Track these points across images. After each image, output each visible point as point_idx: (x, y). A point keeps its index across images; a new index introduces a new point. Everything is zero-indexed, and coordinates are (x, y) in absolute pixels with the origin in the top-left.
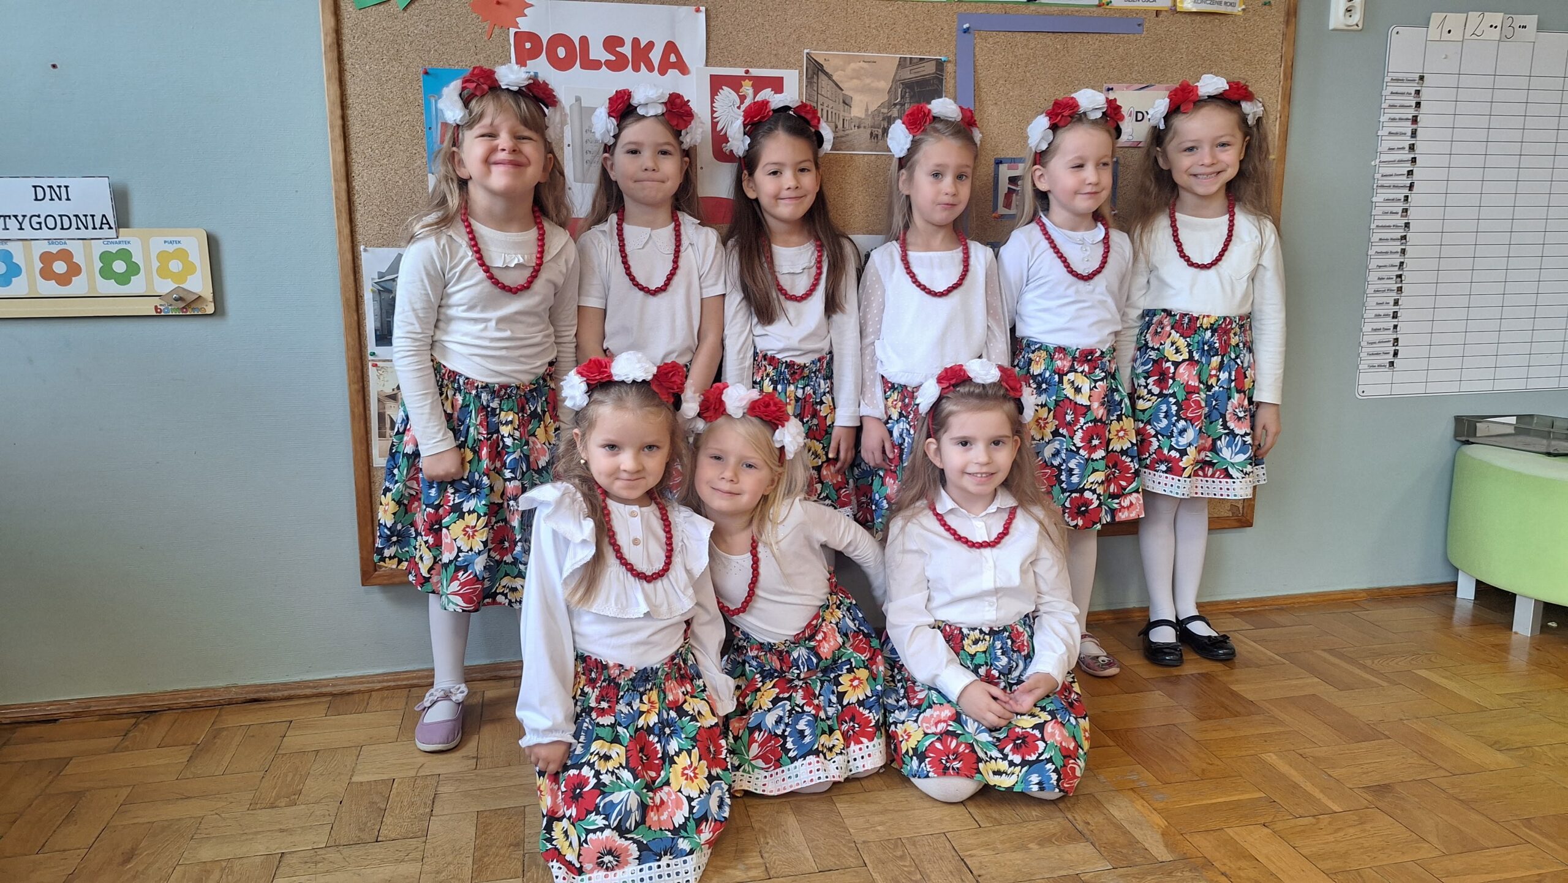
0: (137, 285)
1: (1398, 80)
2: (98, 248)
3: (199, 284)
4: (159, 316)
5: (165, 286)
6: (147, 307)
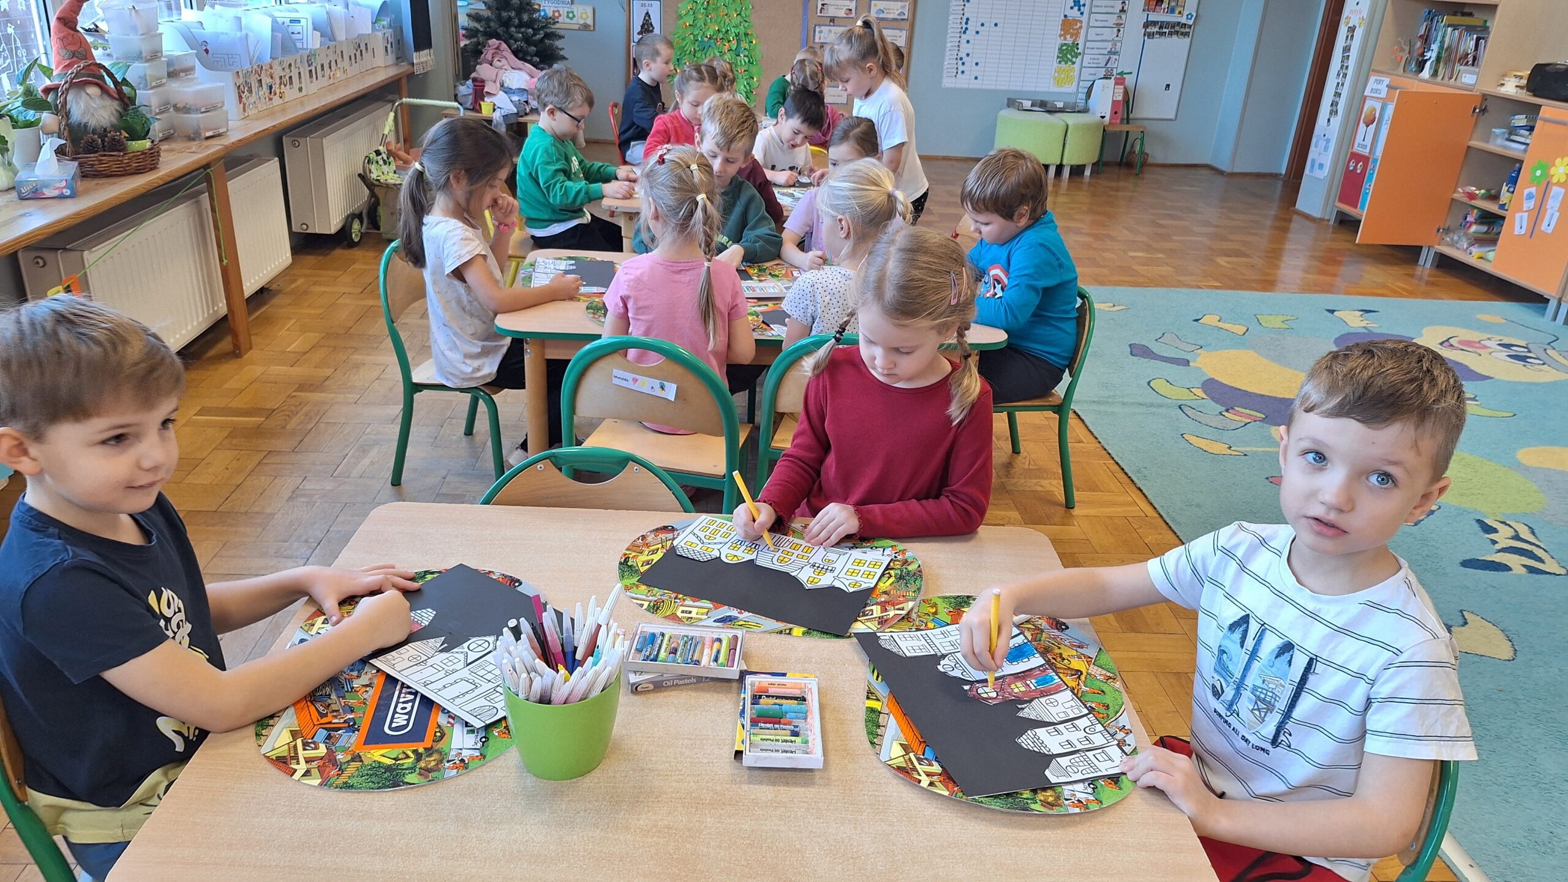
0: (575, 21)
2: (566, 10)
3: (590, 22)
4: (579, 29)
5: (582, 22)
6: (577, 27)
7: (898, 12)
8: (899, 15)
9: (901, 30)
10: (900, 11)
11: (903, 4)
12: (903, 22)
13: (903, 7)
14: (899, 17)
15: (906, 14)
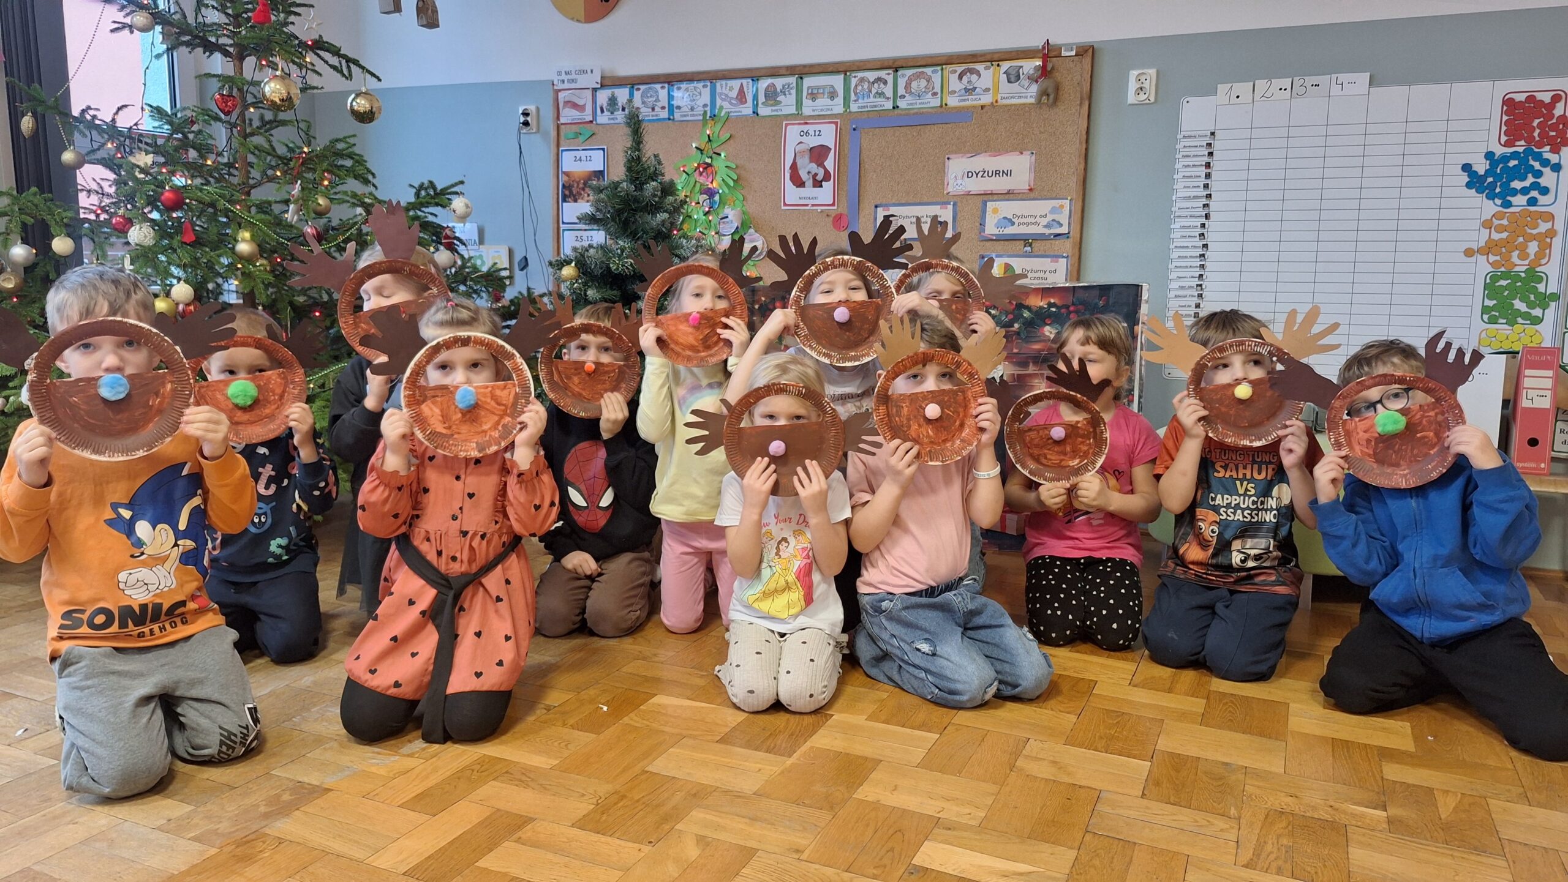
1: (1190, 137)
7: (1044, 222)
8: (1048, 226)
9: (1056, 257)
10: (1050, 218)
11: (1056, 203)
12: (1057, 242)
13: (1053, 210)
14: (1047, 231)
15: (1065, 222)
